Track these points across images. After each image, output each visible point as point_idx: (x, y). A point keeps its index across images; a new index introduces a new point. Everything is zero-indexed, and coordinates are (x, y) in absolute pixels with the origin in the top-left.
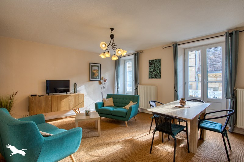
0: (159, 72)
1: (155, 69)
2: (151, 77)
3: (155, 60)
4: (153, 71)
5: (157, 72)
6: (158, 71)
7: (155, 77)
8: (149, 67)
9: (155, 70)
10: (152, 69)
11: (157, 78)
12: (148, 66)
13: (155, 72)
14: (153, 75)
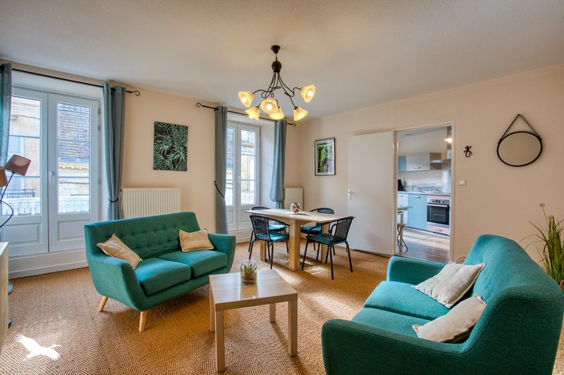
0: (183, 157)
1: (172, 148)
2: (159, 166)
3: (175, 125)
4: (169, 152)
5: (178, 156)
6: (181, 153)
7: (174, 167)
8: (156, 140)
9: (174, 151)
10: (166, 148)
11: (177, 170)
12: (152, 138)
13: (172, 155)
14: (168, 163)
